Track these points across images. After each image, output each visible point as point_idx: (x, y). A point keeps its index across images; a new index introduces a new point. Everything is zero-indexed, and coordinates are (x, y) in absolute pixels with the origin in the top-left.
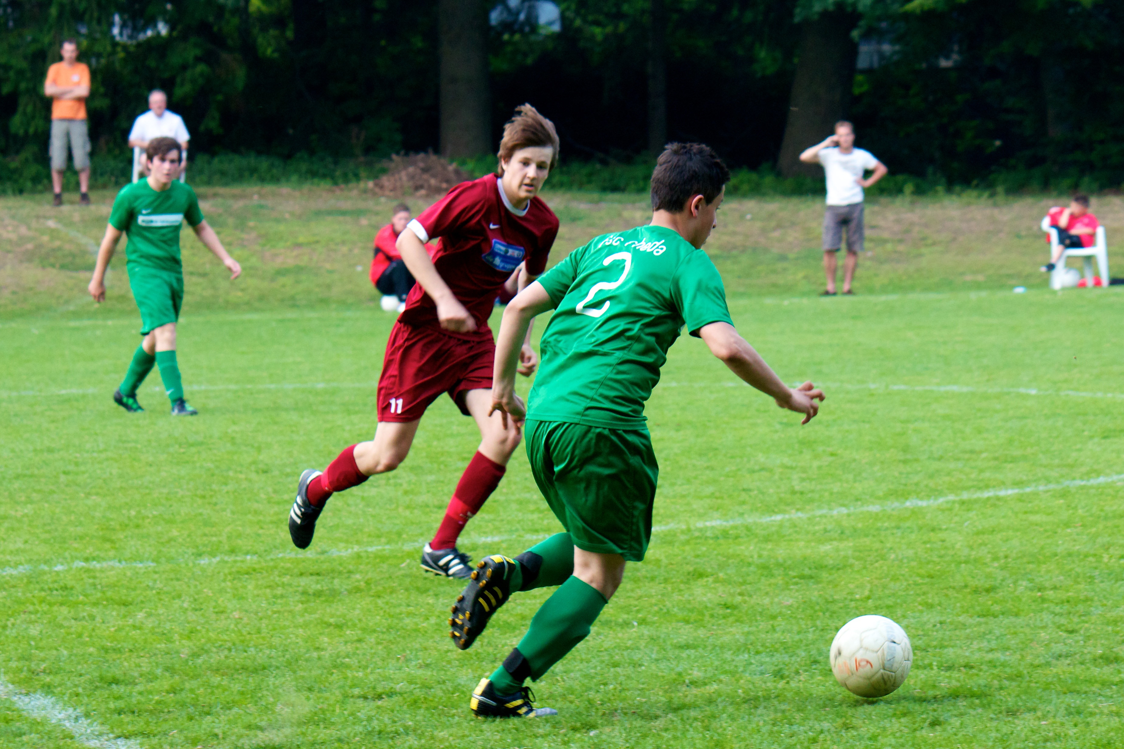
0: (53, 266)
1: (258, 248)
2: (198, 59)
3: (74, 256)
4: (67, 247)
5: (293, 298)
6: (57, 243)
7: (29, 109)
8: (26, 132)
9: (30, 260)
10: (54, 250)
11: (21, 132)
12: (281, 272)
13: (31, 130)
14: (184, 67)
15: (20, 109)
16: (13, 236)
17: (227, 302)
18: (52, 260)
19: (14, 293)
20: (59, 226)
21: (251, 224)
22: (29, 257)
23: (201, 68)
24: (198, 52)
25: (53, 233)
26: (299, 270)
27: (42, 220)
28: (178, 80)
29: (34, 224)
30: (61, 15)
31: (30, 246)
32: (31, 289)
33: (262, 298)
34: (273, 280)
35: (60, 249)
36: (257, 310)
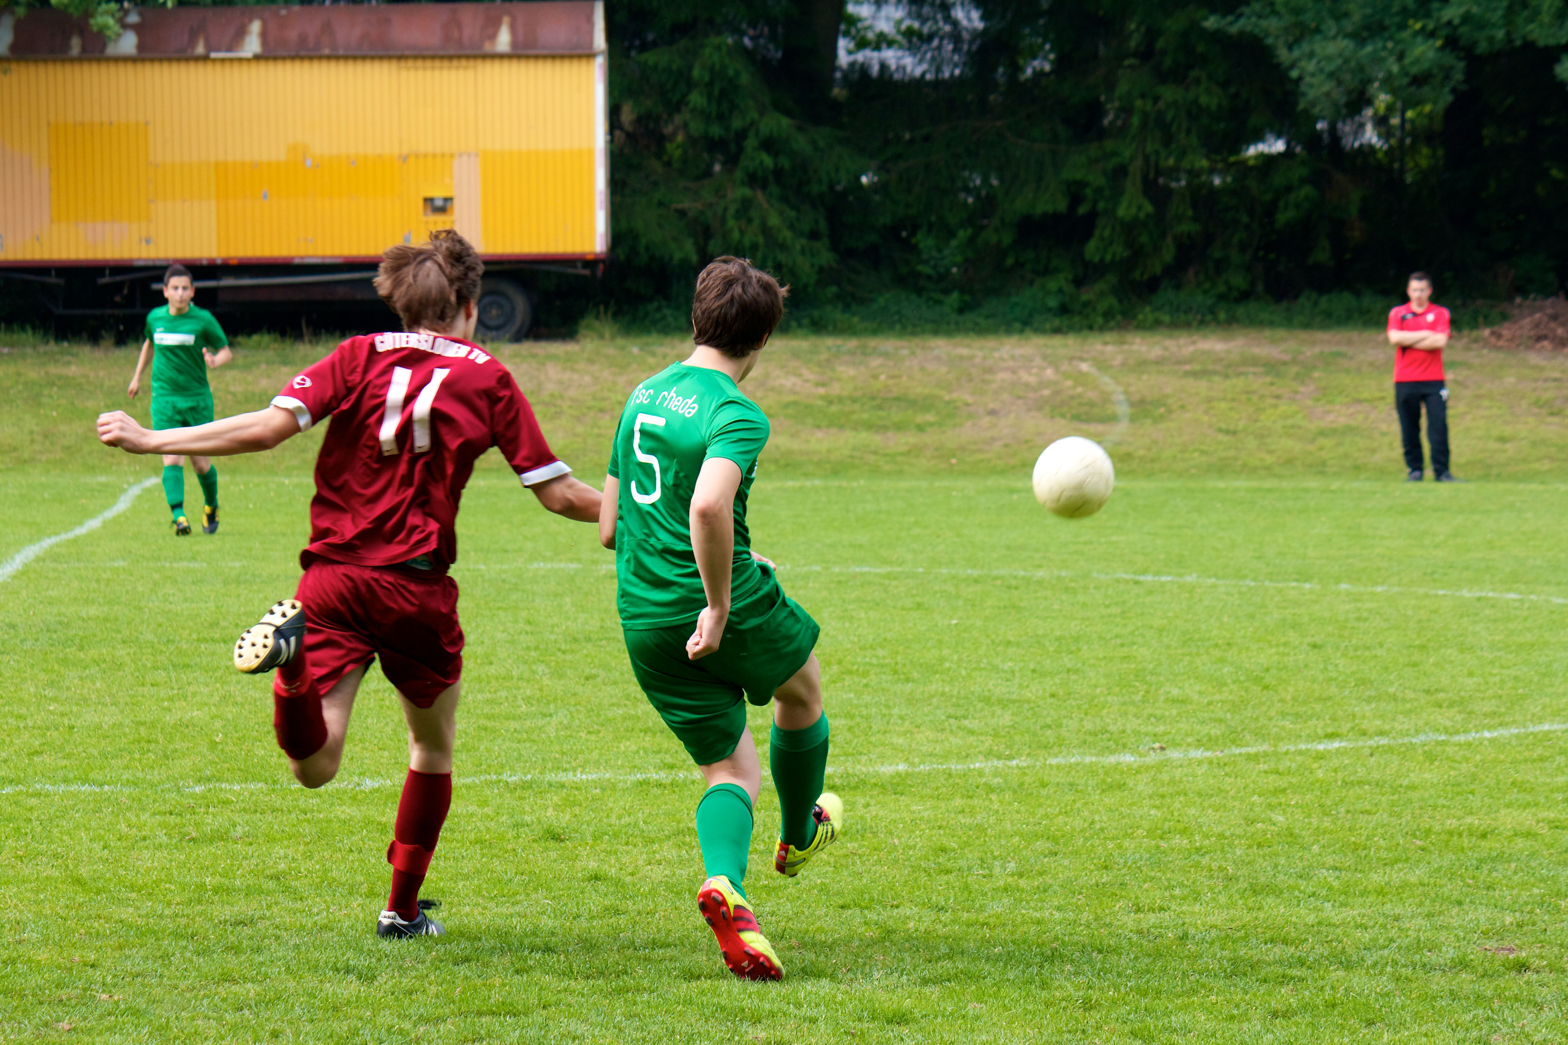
0: (1063, 416)
1: (1309, 402)
2: (1303, 181)
3: (1092, 404)
4: (1092, 395)
5: (1324, 463)
6: (1079, 390)
7: (1107, 233)
8: (1102, 260)
9: (1040, 408)
10: (1072, 397)
11: (1097, 259)
12: (1322, 433)
13: (1108, 258)
14: (1289, 189)
15: (1097, 232)
16: (1032, 380)
17: (1244, 466)
18: (1065, 409)
19: (1006, 446)
20: (1093, 371)
21: (1316, 374)
22: (1039, 406)
23: (1307, 190)
24: (1304, 172)
25: (1080, 378)
26: (1349, 430)
27: (1075, 363)
28: (1281, 204)
29: (1065, 367)
30: (1144, 125)
31: (1046, 392)
32: (1027, 442)
33: (1290, 462)
34: (1313, 441)
35: (1080, 396)
36: (1276, 476)
